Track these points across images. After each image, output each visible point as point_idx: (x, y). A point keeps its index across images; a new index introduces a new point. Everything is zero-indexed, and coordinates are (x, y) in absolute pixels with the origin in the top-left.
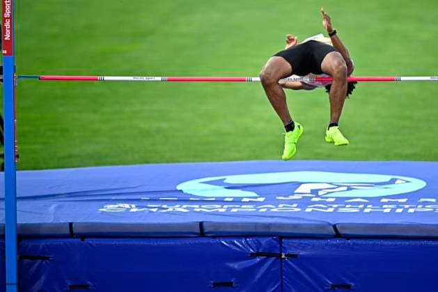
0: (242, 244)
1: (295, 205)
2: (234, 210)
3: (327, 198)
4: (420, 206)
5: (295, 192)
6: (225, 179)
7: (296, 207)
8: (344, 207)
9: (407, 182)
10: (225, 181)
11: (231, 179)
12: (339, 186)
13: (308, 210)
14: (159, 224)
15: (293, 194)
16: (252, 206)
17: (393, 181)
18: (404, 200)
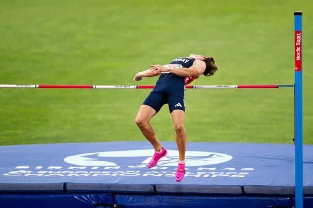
0: (87, 197)
1: (138, 172)
2: (95, 175)
3: (162, 167)
4: (222, 173)
5: (142, 163)
6: (98, 154)
7: (138, 173)
8: (170, 173)
9: (220, 156)
10: (98, 156)
11: (102, 154)
12: (173, 159)
13: (145, 175)
14: (36, 184)
15: (140, 164)
16: (109, 172)
17: (210, 156)
18: (214, 169)
